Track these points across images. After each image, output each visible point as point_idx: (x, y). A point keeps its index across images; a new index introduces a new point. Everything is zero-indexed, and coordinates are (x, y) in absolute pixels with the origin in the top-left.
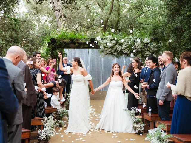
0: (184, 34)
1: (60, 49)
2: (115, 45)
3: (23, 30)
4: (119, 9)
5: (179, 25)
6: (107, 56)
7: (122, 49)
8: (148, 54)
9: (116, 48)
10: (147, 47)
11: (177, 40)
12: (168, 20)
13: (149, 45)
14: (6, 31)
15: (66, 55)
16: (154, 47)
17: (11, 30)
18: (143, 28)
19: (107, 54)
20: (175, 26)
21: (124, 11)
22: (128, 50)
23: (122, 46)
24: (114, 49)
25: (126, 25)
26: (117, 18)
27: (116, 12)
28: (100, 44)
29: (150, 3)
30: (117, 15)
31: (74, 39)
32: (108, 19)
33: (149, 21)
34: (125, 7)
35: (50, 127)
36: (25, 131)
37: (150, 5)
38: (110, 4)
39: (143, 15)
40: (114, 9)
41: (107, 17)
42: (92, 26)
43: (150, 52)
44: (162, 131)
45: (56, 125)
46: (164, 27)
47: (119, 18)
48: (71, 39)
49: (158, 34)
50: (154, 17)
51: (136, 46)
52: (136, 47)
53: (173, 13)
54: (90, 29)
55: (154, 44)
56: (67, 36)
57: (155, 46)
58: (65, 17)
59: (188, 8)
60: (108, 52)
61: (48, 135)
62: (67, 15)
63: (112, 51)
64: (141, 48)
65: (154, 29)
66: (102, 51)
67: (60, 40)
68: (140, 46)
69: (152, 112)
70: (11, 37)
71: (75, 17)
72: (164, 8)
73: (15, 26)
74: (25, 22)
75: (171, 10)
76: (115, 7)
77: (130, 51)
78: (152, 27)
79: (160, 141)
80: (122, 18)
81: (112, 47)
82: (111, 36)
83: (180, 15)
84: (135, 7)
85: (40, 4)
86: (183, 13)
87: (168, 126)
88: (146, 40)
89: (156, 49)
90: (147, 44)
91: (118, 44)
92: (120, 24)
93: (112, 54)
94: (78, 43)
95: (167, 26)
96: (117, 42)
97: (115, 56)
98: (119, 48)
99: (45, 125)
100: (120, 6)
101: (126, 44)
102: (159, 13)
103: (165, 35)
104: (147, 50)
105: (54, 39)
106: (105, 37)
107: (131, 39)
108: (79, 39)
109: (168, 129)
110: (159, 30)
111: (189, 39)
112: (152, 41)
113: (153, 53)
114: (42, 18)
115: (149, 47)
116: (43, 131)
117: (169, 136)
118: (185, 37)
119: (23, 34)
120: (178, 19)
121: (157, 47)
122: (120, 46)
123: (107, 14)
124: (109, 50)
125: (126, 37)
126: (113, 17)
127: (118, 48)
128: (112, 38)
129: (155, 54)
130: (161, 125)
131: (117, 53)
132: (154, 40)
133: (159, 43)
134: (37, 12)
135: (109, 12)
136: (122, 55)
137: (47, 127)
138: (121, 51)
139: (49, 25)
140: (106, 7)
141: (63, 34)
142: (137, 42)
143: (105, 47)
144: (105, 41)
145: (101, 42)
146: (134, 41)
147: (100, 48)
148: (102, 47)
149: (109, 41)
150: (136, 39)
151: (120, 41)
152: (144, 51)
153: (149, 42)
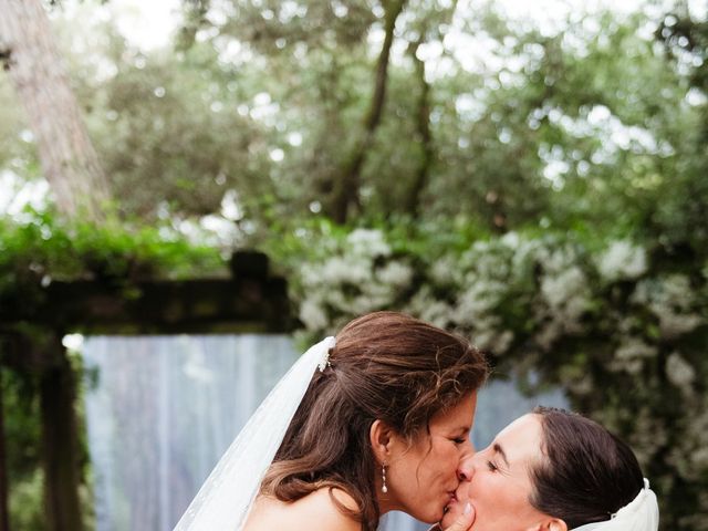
2: (404, 296)
8: (633, 359)
10: (626, 307)
13: (640, 295)
16: (677, 310)
22: (498, 329)
23: (452, 303)
28: (302, 291)
43: (649, 341)
51: (554, 300)
52: (554, 310)
55: (675, 286)
57: (684, 302)
64: (586, 317)
68: (581, 304)
77: (507, 336)
82: (378, 233)
88: (621, 257)
89: (690, 322)
90: (627, 285)
91: (425, 291)
96: (420, 278)
98: (433, 316)
101: (480, 287)
104: (625, 325)
107: (514, 253)
112: (661, 263)
113: (667, 346)
115: (639, 307)
121: (694, 309)
125: (480, 246)
128: (383, 248)
129: (684, 355)
132: (674, 257)
142: (555, 275)
143: (333, 313)
144: (335, 269)
145: (309, 274)
146: (537, 271)
147: (300, 325)
148: (311, 313)
149: (359, 272)
150: (551, 249)
151: (441, 270)
152: (606, 339)
153: (645, 276)
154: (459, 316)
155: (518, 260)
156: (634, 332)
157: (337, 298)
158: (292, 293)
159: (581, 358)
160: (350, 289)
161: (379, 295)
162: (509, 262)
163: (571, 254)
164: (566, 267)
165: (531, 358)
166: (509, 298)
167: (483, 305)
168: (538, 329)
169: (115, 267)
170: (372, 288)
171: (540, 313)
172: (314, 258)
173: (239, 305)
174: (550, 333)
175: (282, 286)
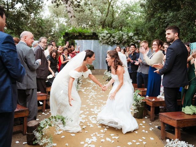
0: (157, 31)
1: (72, 40)
2: (109, 37)
3: (46, 27)
4: (113, 13)
5: (153, 24)
6: (103, 45)
7: (114, 40)
9: (110, 39)
10: (131, 39)
11: (152, 35)
12: (146, 21)
13: (133, 38)
14: (35, 28)
15: (76, 44)
16: (136, 39)
17: (39, 27)
18: (130, 27)
19: (104, 43)
20: (151, 25)
21: (117, 15)
22: (119, 41)
23: (114, 38)
24: (109, 40)
25: (118, 24)
26: (112, 20)
27: (111, 15)
28: (99, 36)
29: (134, 10)
30: (112, 17)
31: (82, 33)
32: (105, 20)
33: (134, 22)
34: (118, 12)
36: (43, 95)
37: (134, 11)
38: (107, 10)
39: (129, 18)
40: (110, 13)
41: (104, 18)
42: (95, 25)
43: (133, 42)
44: (138, 95)
46: (143, 26)
48: (79, 33)
49: (139, 31)
50: (137, 19)
51: (124, 38)
53: (150, 16)
54: (93, 27)
55: (136, 37)
56: (76, 31)
57: (137, 39)
58: (74, 17)
60: (104, 42)
62: (77, 17)
63: (108, 42)
64: (127, 40)
65: (136, 27)
66: (101, 42)
67: (71, 34)
68: (127, 38)
70: (38, 31)
71: (83, 18)
72: (143, 12)
73: (41, 24)
74: (48, 21)
75: (148, 15)
76: (110, 12)
78: (135, 26)
79: (136, 101)
80: (115, 19)
81: (107, 39)
82: (107, 31)
83: (154, 18)
84: (124, 12)
85: (57, 8)
86: (156, 16)
87: (142, 91)
88: (131, 34)
90: (131, 37)
91: (112, 37)
92: (114, 24)
93: (107, 43)
94: (84, 36)
95: (145, 25)
96: (111, 35)
97: (110, 45)
98: (112, 39)
100: (113, 11)
102: (140, 17)
103: (144, 31)
104: (131, 41)
105: (67, 33)
106: (102, 32)
108: (85, 33)
109: (142, 93)
110: (140, 28)
111: (159, 34)
112: (135, 35)
114: (61, 19)
115: (132, 39)
117: (142, 98)
118: (157, 33)
119: (46, 30)
120: (153, 20)
123: (105, 16)
124: (106, 41)
125: (117, 32)
126: (109, 19)
128: (108, 33)
129: (137, 44)
130: (137, 91)
131: (111, 43)
133: (139, 37)
134: (57, 15)
135: (106, 15)
136: (114, 44)
138: (113, 42)
139: (66, 24)
140: (104, 12)
141: (73, 30)
142: (124, 36)
143: (102, 39)
144: (103, 34)
145: (100, 35)
146: (123, 35)
147: (99, 40)
148: (100, 39)
149: (105, 35)
150: (124, 33)
151: (113, 35)
152: (129, 42)
153: (133, 36)
154: (115, 40)
156: (132, 42)
157: (103, 37)
159: (127, 44)
160: (104, 37)
161: (107, 37)
162: (120, 34)
164: (125, 35)
165: (122, 44)
166: (120, 38)
167: (117, 38)
168: (122, 41)
169: (82, 34)
172: (101, 33)
173: (93, 38)
174: (124, 41)
175: (97, 36)
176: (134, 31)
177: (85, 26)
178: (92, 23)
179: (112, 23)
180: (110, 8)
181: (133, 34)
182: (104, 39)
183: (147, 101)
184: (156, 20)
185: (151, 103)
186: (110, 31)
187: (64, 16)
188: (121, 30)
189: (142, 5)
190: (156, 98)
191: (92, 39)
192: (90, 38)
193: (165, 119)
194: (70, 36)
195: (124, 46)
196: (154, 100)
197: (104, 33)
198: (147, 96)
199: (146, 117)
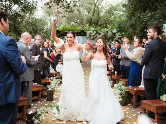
0: (137, 28)
1: (63, 36)
2: (96, 34)
3: (40, 25)
4: (98, 12)
5: (134, 22)
6: (91, 41)
11: (133, 31)
12: (128, 19)
13: (116, 34)
14: (30, 26)
16: (119, 36)
17: (33, 25)
18: (113, 24)
19: (91, 39)
20: (132, 23)
21: (102, 14)
23: (100, 35)
25: (103, 22)
26: (97, 18)
27: (97, 14)
28: (87, 33)
29: (117, 9)
30: (98, 16)
31: (71, 30)
32: (92, 19)
33: (117, 20)
34: (102, 12)
35: (54, 84)
36: (39, 86)
37: (117, 11)
38: (93, 10)
39: (113, 17)
40: (95, 12)
41: (91, 17)
42: (82, 23)
44: (122, 85)
45: (58, 82)
46: (125, 24)
47: (99, 18)
49: (122, 28)
50: (119, 17)
51: (109, 35)
53: (131, 15)
54: (81, 24)
55: (119, 33)
56: (66, 29)
58: (65, 17)
59: (139, 12)
60: (91, 38)
61: (53, 88)
62: (67, 16)
63: (94, 38)
64: (111, 36)
65: (120, 25)
66: (88, 38)
67: (62, 31)
68: (111, 35)
69: (117, 74)
70: (33, 29)
71: (72, 17)
72: (125, 12)
73: (35, 23)
74: (42, 20)
75: (129, 14)
76: (96, 11)
78: (118, 24)
79: (121, 91)
80: (100, 18)
81: (94, 36)
82: (94, 28)
83: (135, 16)
84: (109, 12)
85: (50, 9)
86: (136, 15)
87: (126, 82)
88: (115, 31)
89: (121, 37)
90: (115, 33)
91: (98, 33)
92: (99, 22)
95: (127, 23)
96: (97, 32)
99: (51, 82)
100: (99, 10)
101: (102, 33)
102: (123, 15)
103: (126, 28)
104: (115, 37)
105: (58, 31)
106: (90, 29)
108: (74, 30)
109: (126, 83)
110: (122, 25)
111: (140, 31)
112: (118, 31)
114: (52, 18)
116: (50, 86)
117: (126, 88)
118: (137, 30)
119: (40, 28)
120: (134, 19)
121: (121, 36)
122: (99, 35)
123: (92, 15)
124: (92, 37)
125: (103, 29)
126: (95, 17)
127: (97, 36)
128: (94, 30)
129: (120, 39)
130: (121, 82)
132: (119, 31)
133: (122, 33)
134: (49, 15)
137: (52, 83)
140: (91, 12)
141: (64, 28)
143: (89, 35)
144: (90, 32)
145: (88, 32)
146: (107, 32)
147: (87, 36)
148: (88, 35)
149: (92, 32)
150: (109, 30)
151: (99, 32)
152: (113, 38)
153: (117, 33)
155: (106, 31)
157: (90, 34)
158: (86, 34)
159: (111, 40)
160: (91, 33)
161: (93, 34)
162: (105, 31)
163: (110, 31)
165: (107, 39)
166: (105, 34)
167: (103, 35)
168: (107, 37)
170: (93, 33)
171: (108, 36)
172: (88, 31)
173: (82, 35)
174: (108, 37)
175: (85, 33)
176: (117, 28)
177: (74, 24)
178: (80, 22)
179: (98, 21)
180: (96, 8)
181: (116, 31)
182: (92, 36)
183: (130, 90)
184: (136, 18)
185: (134, 92)
186: (96, 29)
187: (55, 15)
188: (106, 27)
189: (124, 6)
190: (138, 88)
191: (80, 35)
192: (78, 35)
193: (146, 106)
194: (61, 33)
195: (109, 41)
196: (136, 89)
197: (91, 30)
198: (130, 86)
199: (129, 105)
